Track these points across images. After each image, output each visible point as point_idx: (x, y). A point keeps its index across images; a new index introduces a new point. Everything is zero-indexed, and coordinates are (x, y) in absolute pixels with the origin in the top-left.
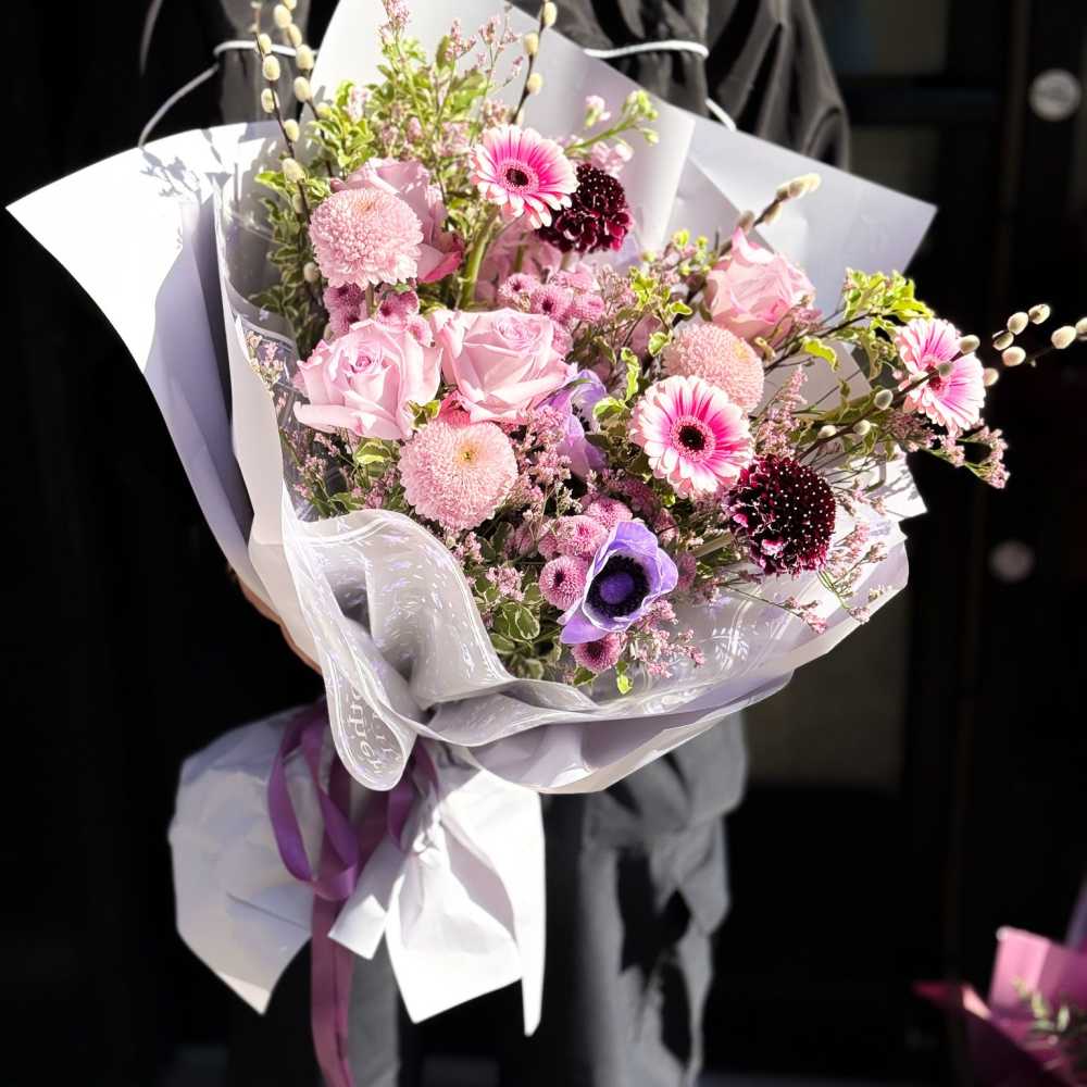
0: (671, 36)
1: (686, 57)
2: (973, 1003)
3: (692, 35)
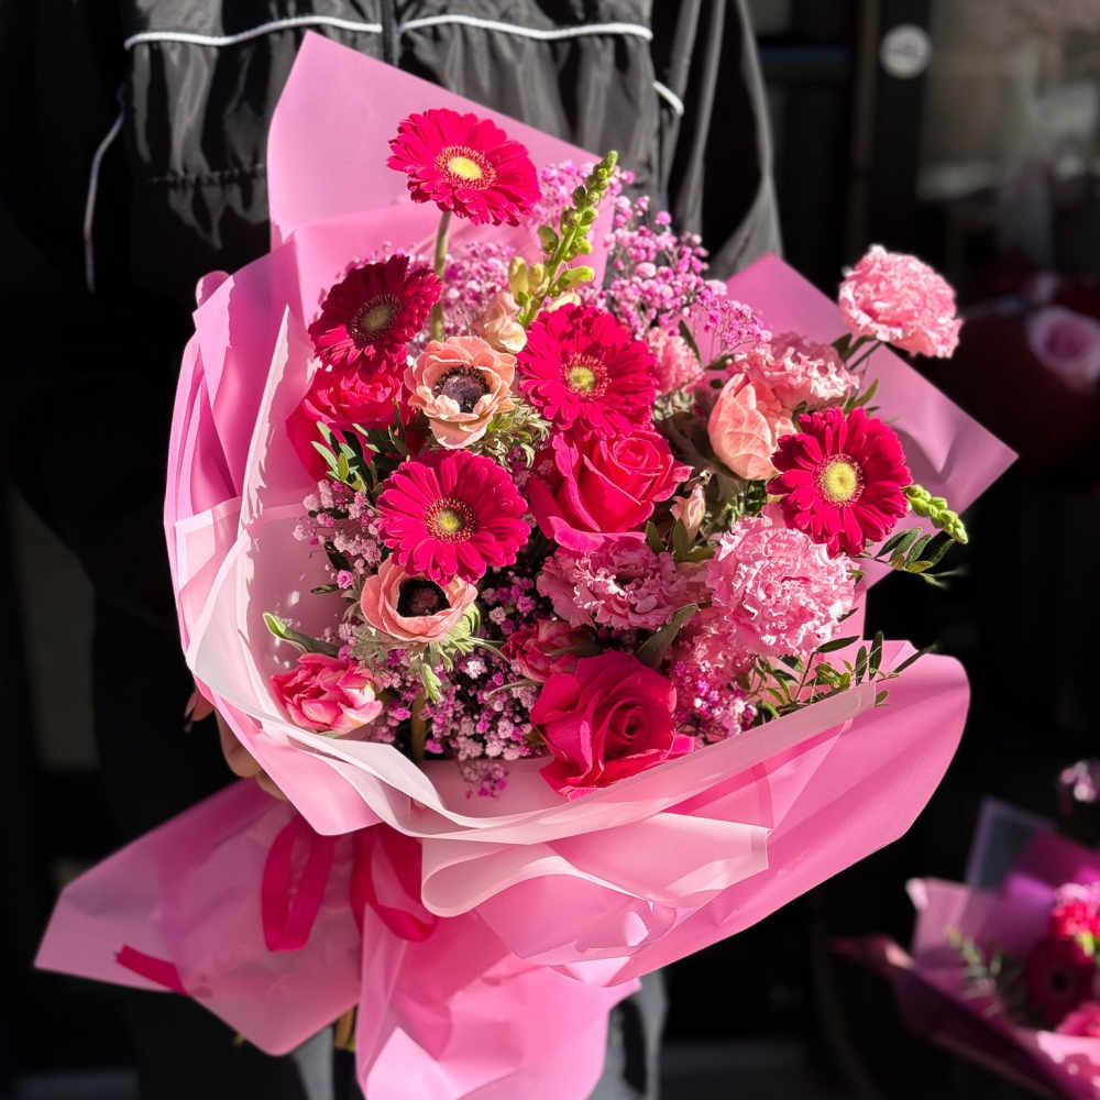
0: (614, 18)
1: (630, 42)
2: (896, 956)
3: (635, 18)
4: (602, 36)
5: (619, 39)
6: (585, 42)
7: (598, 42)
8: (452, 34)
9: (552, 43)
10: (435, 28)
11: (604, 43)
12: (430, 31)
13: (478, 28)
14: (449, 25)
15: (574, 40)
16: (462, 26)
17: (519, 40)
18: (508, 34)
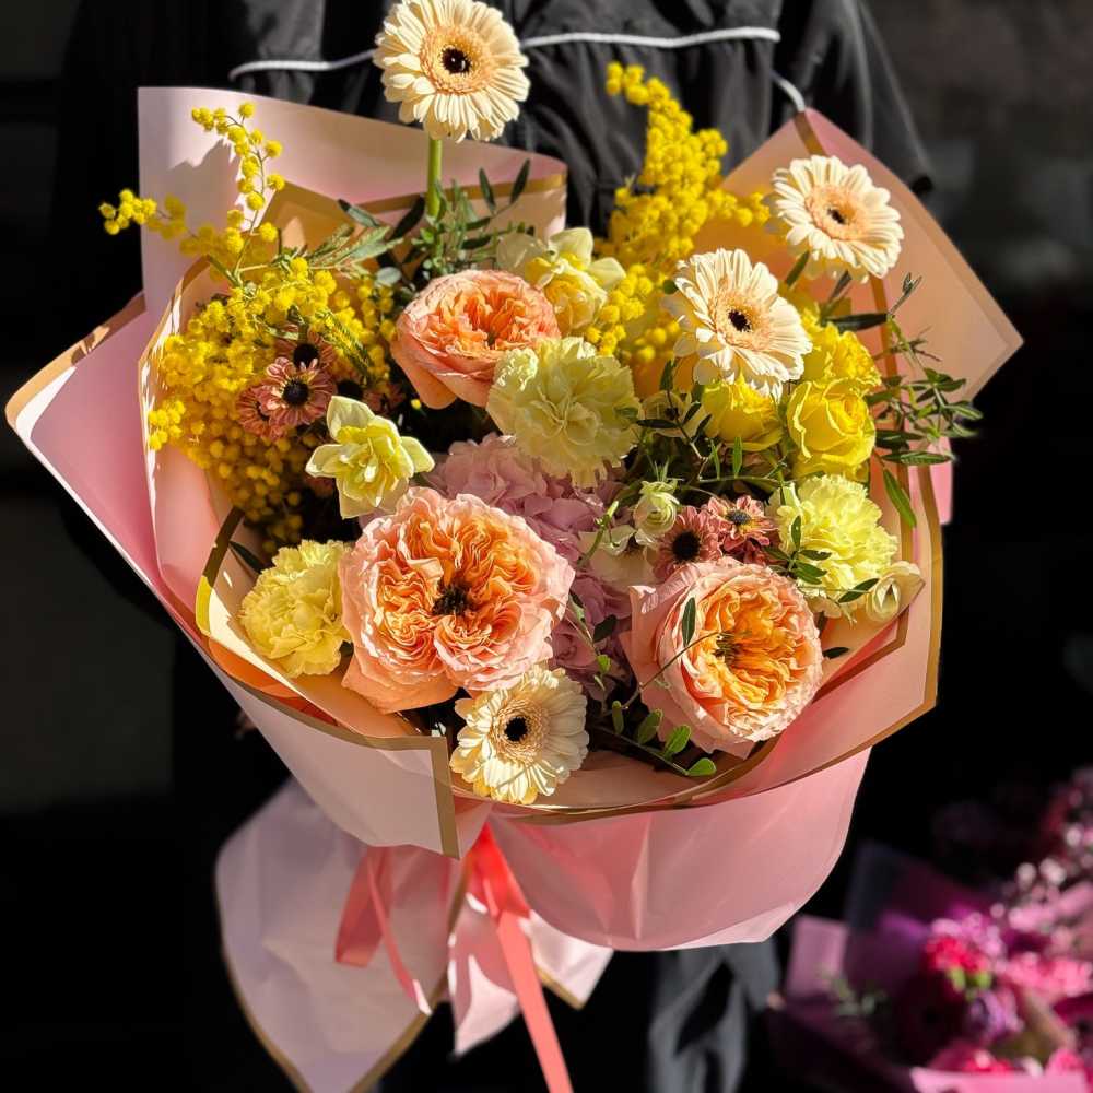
4: (732, 41)
5: (748, 44)
6: (714, 49)
7: (728, 48)
8: (576, 53)
9: (678, 51)
10: (557, 47)
11: (734, 48)
12: (551, 51)
13: (602, 44)
14: (572, 44)
15: (702, 47)
16: (587, 44)
17: (645, 51)
18: (634, 47)
